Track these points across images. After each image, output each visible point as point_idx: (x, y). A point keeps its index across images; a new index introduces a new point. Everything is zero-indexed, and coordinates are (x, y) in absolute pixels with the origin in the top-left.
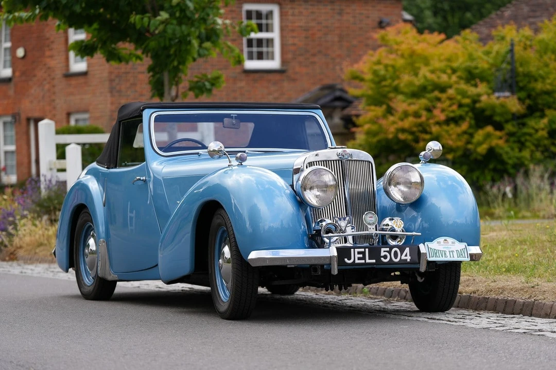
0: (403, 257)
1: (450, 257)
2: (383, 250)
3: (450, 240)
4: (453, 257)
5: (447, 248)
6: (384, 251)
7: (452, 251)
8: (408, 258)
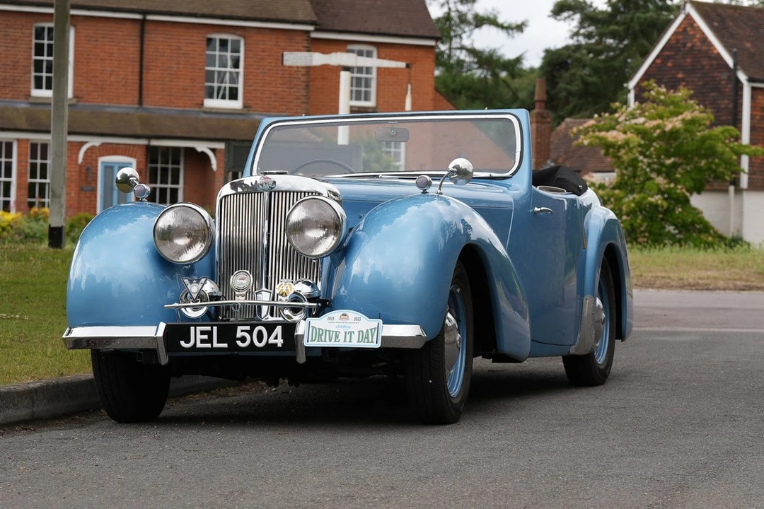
0: (272, 341)
1: (345, 341)
2: (240, 328)
3: (352, 314)
4: (350, 341)
5: (344, 327)
6: (242, 331)
7: (351, 333)
8: (280, 342)
